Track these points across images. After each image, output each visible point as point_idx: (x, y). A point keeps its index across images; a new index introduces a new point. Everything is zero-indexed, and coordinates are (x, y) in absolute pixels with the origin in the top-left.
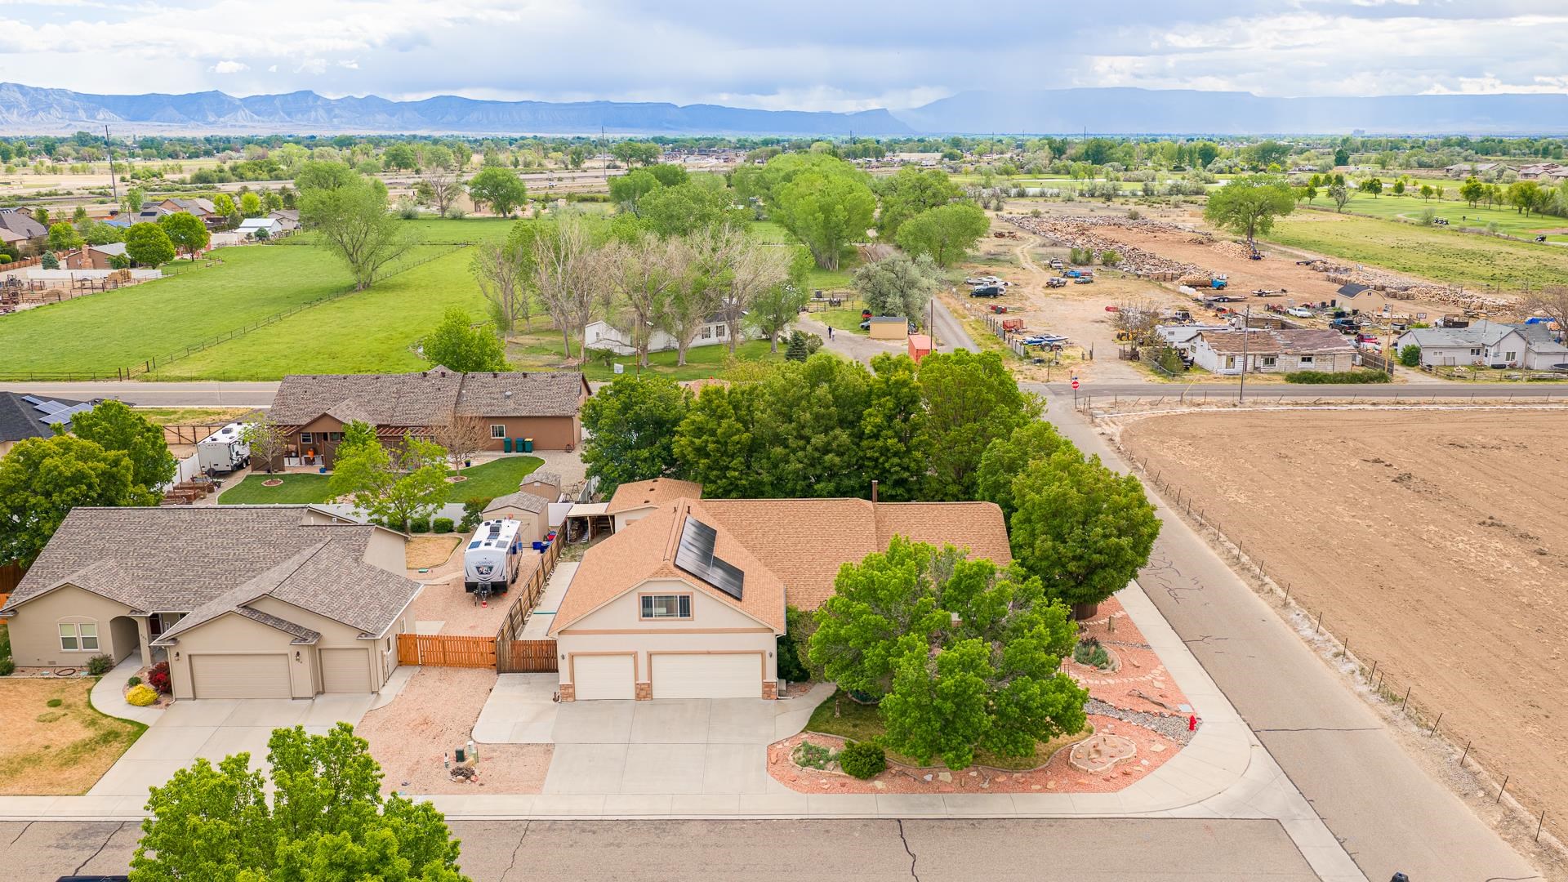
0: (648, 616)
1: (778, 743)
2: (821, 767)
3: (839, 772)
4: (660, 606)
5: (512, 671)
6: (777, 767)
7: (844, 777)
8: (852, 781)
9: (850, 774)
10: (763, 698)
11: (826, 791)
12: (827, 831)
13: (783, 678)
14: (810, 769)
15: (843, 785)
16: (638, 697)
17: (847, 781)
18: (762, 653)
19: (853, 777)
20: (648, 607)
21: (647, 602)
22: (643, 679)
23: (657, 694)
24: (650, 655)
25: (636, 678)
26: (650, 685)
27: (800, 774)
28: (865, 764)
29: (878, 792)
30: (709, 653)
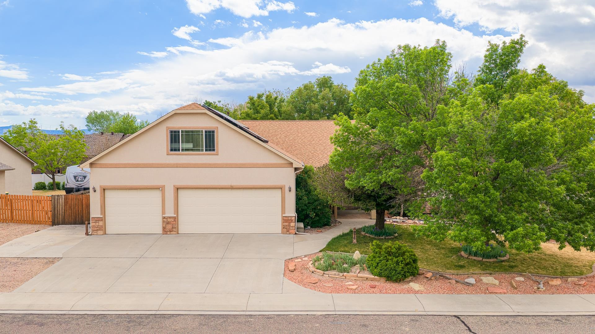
0: (175, 150)
1: (297, 258)
2: (345, 270)
3: (367, 275)
4: (188, 142)
5: (64, 223)
6: (296, 273)
7: (372, 280)
8: (381, 283)
9: (380, 275)
10: (283, 233)
11: (354, 291)
12: (365, 326)
13: (301, 222)
14: (332, 273)
15: (373, 287)
16: (165, 231)
17: (376, 283)
18: (281, 188)
19: (383, 280)
20: (175, 142)
21: (174, 137)
22: (170, 213)
23: (183, 228)
24: (177, 189)
25: (163, 212)
26: (176, 219)
27: (321, 278)
28: (397, 263)
29: (416, 292)
30: (232, 188)
